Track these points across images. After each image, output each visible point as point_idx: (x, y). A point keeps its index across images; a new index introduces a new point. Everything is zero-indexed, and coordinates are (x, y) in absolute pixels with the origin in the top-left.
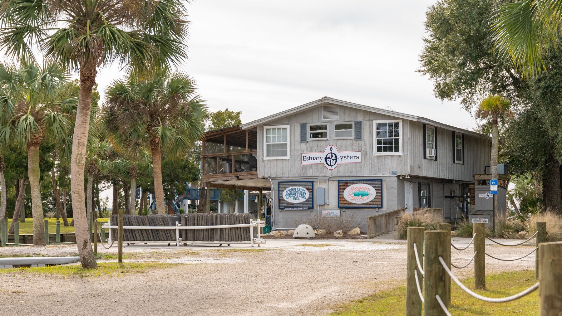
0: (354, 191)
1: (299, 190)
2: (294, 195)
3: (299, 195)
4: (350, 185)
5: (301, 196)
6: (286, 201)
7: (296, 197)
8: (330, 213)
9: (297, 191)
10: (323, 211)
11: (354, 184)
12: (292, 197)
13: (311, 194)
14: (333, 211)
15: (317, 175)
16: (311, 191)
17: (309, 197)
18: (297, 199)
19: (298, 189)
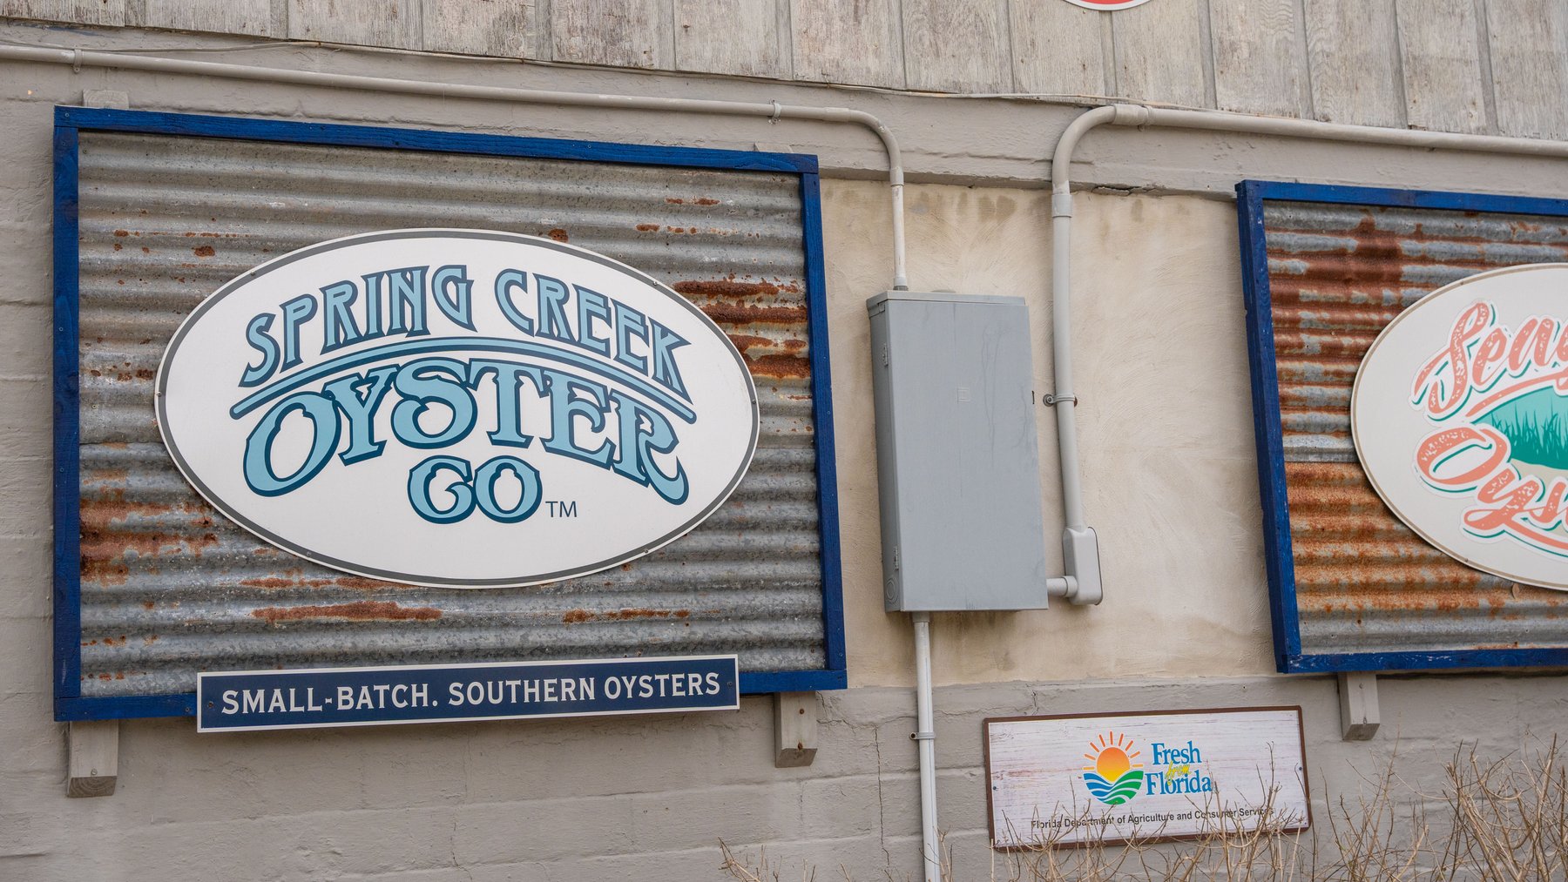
0: (1501, 378)
1: (553, 312)
2: (436, 419)
3: (536, 415)
4: (1430, 283)
5: (586, 438)
6: (242, 530)
7: (476, 449)
8: (1142, 761)
9: (490, 321)
10: (1010, 742)
11: (1483, 263)
12: (400, 459)
13: (793, 396)
14: (1176, 731)
15: (869, 66)
16: (778, 339)
17: (757, 467)
18: (508, 491)
19: (526, 301)
